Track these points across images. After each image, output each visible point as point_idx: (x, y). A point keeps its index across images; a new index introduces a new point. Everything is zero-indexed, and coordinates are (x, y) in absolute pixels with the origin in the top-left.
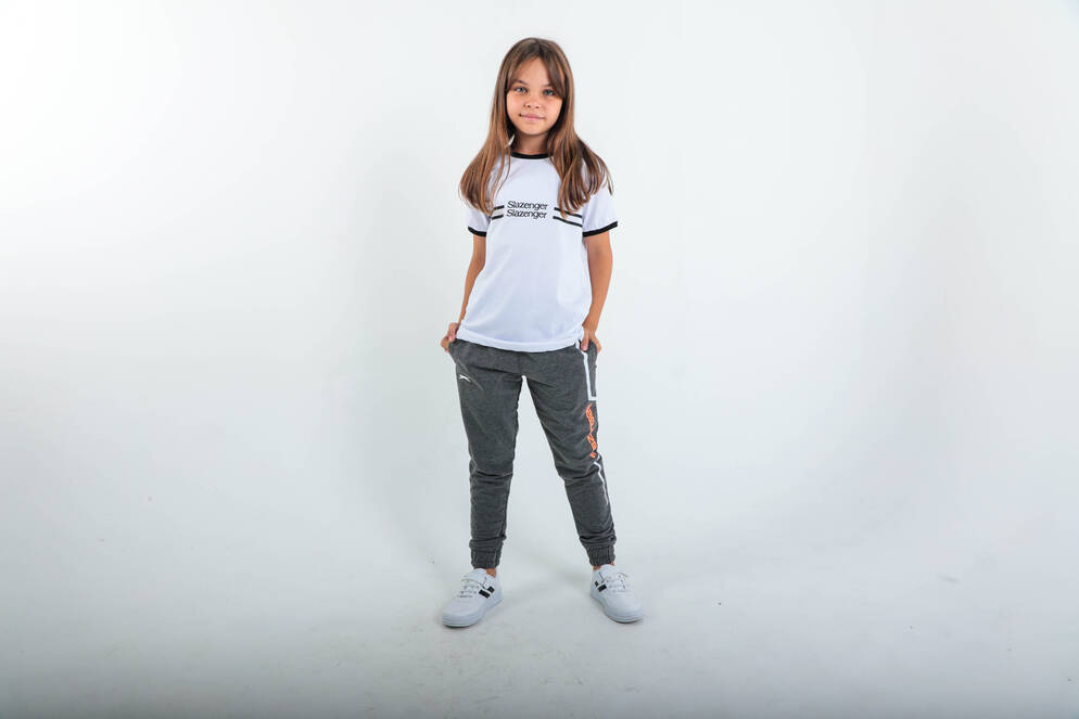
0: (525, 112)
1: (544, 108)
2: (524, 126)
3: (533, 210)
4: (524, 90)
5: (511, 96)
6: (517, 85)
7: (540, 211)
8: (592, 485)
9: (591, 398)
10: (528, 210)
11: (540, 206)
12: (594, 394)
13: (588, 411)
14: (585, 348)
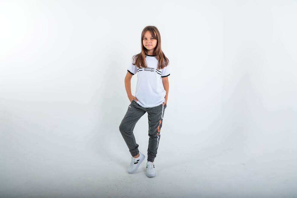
0: (147, 44)
1: (151, 42)
2: (148, 48)
3: (151, 69)
4: (146, 39)
5: (144, 41)
6: (144, 38)
7: (152, 70)
8: (155, 140)
9: (162, 118)
10: (149, 69)
11: (152, 69)
12: (163, 117)
13: (160, 121)
14: (164, 105)
